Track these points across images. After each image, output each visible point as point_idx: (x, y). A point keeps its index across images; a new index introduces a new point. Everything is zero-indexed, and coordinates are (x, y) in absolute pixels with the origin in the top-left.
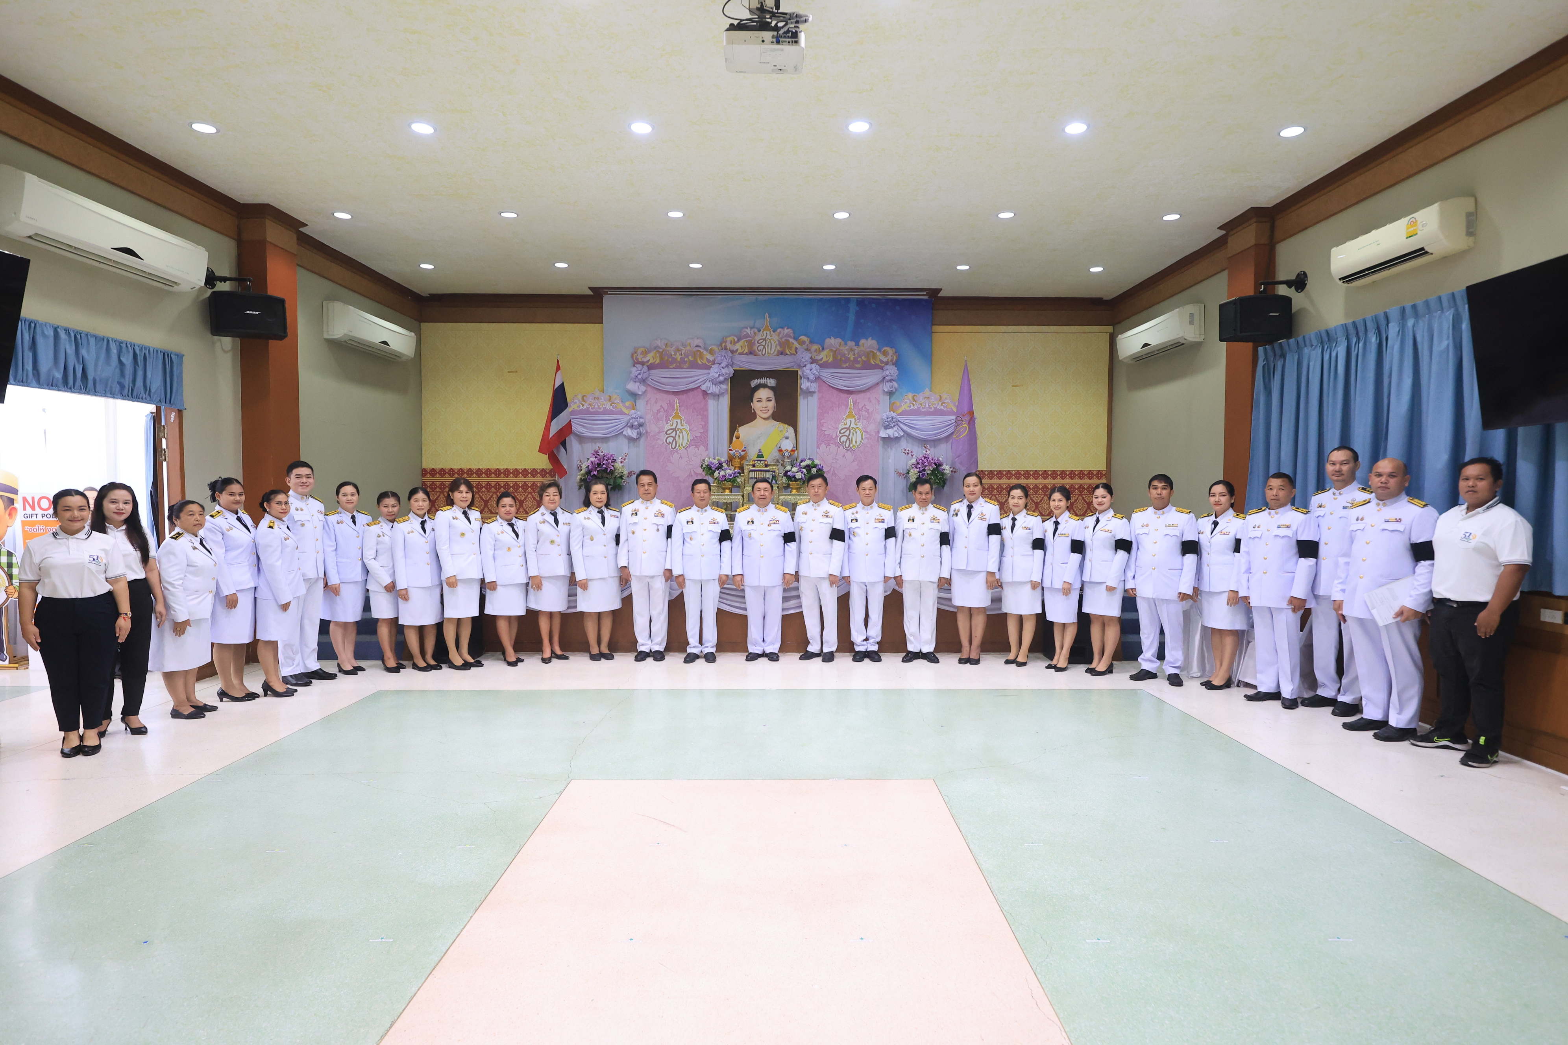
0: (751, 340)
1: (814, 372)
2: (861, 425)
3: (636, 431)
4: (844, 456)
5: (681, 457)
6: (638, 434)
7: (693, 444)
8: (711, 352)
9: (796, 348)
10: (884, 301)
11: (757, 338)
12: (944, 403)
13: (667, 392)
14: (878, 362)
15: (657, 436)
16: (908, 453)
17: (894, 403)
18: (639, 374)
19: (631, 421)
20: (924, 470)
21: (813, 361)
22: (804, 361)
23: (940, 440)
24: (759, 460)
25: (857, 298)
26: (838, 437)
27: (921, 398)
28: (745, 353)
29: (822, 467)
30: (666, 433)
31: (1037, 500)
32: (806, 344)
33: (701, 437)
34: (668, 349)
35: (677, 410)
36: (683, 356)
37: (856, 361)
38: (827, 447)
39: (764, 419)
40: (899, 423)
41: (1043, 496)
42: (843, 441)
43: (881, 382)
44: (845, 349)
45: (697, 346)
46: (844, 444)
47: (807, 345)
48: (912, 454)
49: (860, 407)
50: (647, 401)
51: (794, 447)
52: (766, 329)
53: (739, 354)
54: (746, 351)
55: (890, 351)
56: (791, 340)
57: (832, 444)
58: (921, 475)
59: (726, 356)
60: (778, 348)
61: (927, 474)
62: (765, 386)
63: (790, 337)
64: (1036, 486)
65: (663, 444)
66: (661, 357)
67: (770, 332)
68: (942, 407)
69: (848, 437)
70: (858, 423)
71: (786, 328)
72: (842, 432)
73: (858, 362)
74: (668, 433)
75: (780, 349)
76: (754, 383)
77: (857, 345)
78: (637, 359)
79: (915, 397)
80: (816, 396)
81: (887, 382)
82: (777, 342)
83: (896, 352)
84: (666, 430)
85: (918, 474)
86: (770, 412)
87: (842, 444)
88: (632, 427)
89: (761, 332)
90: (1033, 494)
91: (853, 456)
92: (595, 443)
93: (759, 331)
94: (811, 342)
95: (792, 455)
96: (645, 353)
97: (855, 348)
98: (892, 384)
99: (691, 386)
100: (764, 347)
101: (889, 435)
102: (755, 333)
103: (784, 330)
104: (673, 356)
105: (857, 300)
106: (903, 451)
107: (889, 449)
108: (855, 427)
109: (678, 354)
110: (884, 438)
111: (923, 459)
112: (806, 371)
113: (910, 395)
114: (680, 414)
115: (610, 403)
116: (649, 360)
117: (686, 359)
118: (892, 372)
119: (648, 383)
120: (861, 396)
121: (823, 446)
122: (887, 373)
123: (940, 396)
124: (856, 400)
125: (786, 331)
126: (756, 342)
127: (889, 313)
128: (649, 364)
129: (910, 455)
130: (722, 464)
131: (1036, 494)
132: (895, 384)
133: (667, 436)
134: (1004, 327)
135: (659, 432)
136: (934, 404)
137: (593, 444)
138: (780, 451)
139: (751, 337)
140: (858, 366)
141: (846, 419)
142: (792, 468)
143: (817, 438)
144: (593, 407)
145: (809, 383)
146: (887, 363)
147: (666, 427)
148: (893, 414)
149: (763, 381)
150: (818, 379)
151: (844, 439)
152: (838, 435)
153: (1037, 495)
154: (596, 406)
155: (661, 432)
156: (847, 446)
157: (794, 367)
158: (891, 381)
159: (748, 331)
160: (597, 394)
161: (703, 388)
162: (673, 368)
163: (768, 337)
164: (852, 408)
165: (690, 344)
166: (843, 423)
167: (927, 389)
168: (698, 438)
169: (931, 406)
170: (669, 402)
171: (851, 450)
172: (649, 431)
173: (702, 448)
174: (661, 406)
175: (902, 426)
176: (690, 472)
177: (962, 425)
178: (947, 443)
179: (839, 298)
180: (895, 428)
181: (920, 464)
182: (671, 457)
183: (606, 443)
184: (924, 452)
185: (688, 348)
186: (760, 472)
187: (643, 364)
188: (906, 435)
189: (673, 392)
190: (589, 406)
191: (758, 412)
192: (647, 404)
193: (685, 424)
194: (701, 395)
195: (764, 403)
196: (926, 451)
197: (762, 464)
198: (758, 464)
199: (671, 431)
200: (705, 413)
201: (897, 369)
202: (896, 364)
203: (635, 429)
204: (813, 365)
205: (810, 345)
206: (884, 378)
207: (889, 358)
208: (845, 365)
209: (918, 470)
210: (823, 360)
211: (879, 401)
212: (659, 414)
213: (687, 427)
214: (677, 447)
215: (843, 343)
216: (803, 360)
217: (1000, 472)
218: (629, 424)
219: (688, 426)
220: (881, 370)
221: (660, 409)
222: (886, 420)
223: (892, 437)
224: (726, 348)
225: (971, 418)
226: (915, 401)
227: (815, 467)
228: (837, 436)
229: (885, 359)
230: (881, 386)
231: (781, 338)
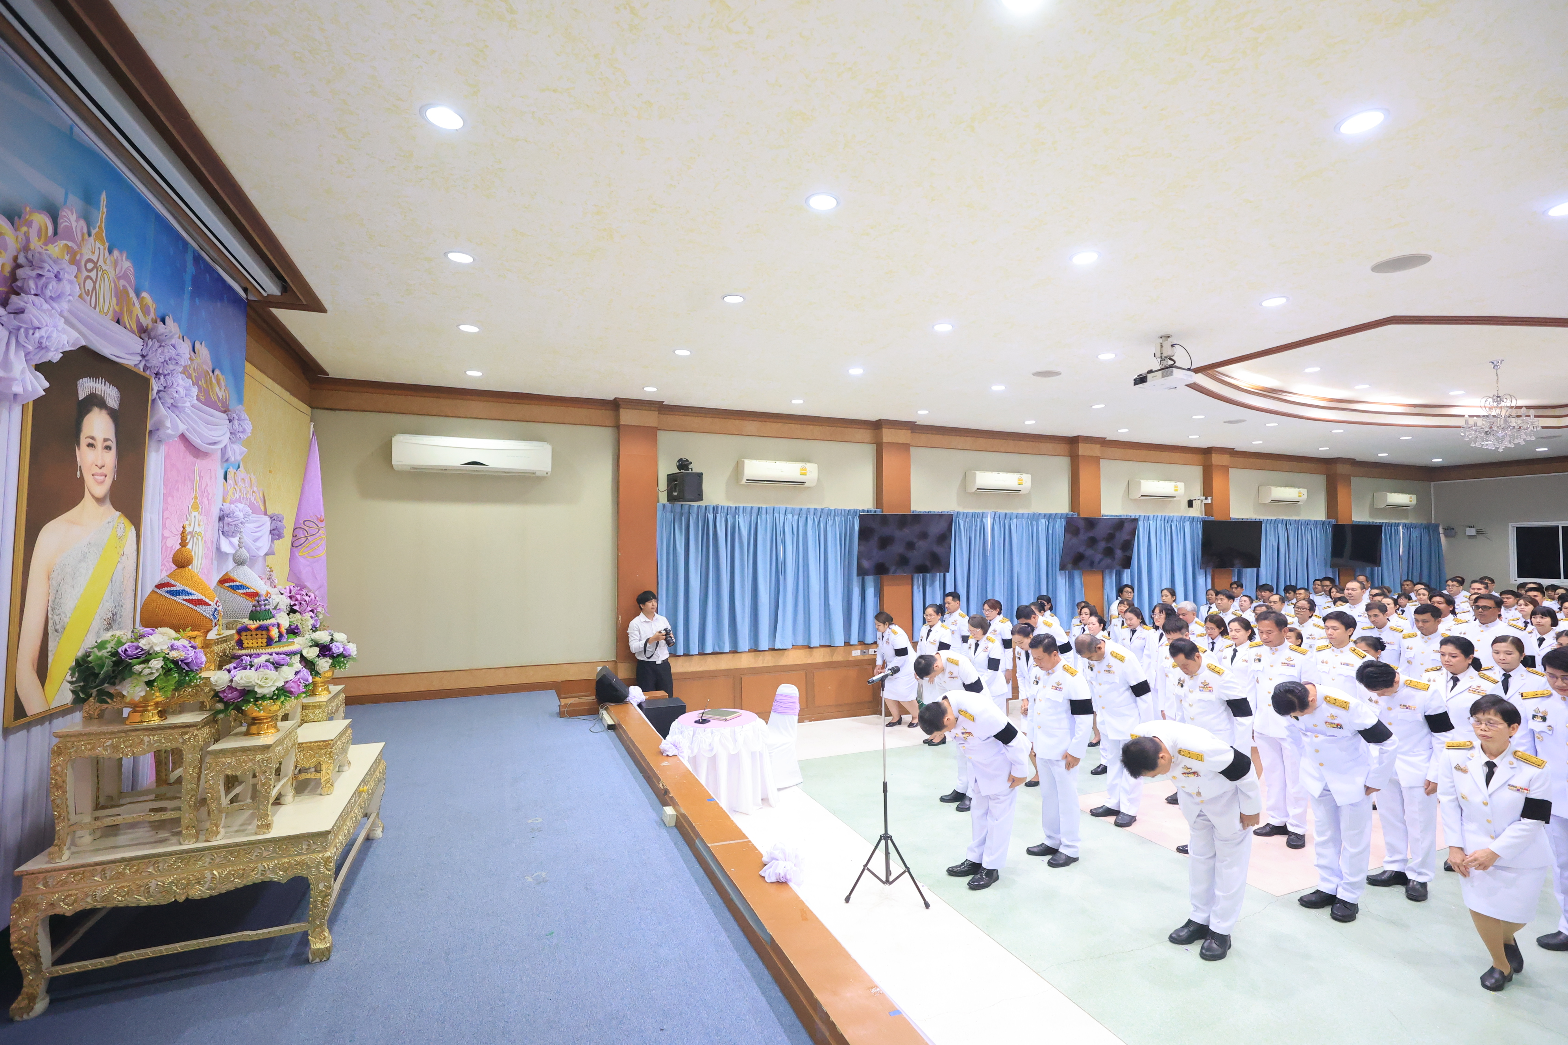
0: (77, 253)
2: (203, 527)
9: (138, 320)
11: (87, 252)
14: (216, 398)
17: (224, 485)
25: (193, 247)
32: (150, 317)
39: (97, 500)
49: (203, 488)
52: (100, 236)
55: (222, 379)
56: (132, 294)
60: (114, 301)
62: (101, 404)
63: (130, 282)
67: (104, 249)
70: (201, 523)
71: (125, 255)
75: (117, 308)
76: (84, 388)
77: (194, 350)
81: (234, 442)
82: (113, 285)
83: (226, 385)
86: (108, 483)
93: (89, 234)
98: (242, 449)
100: (95, 283)
102: (83, 237)
103: (122, 259)
105: (194, 253)
108: (198, 530)
120: (205, 463)
123: (251, 479)
124: (201, 471)
125: (126, 263)
126: (83, 263)
140: (202, 398)
141: (191, 512)
146: (224, 404)
149: (99, 387)
158: (239, 441)
159: (73, 219)
163: (102, 262)
164: (197, 488)
166: (189, 522)
195: (99, 454)
204: (186, 379)
206: (232, 433)
207: (223, 392)
220: (226, 417)
224: (27, 245)
231: (119, 278)
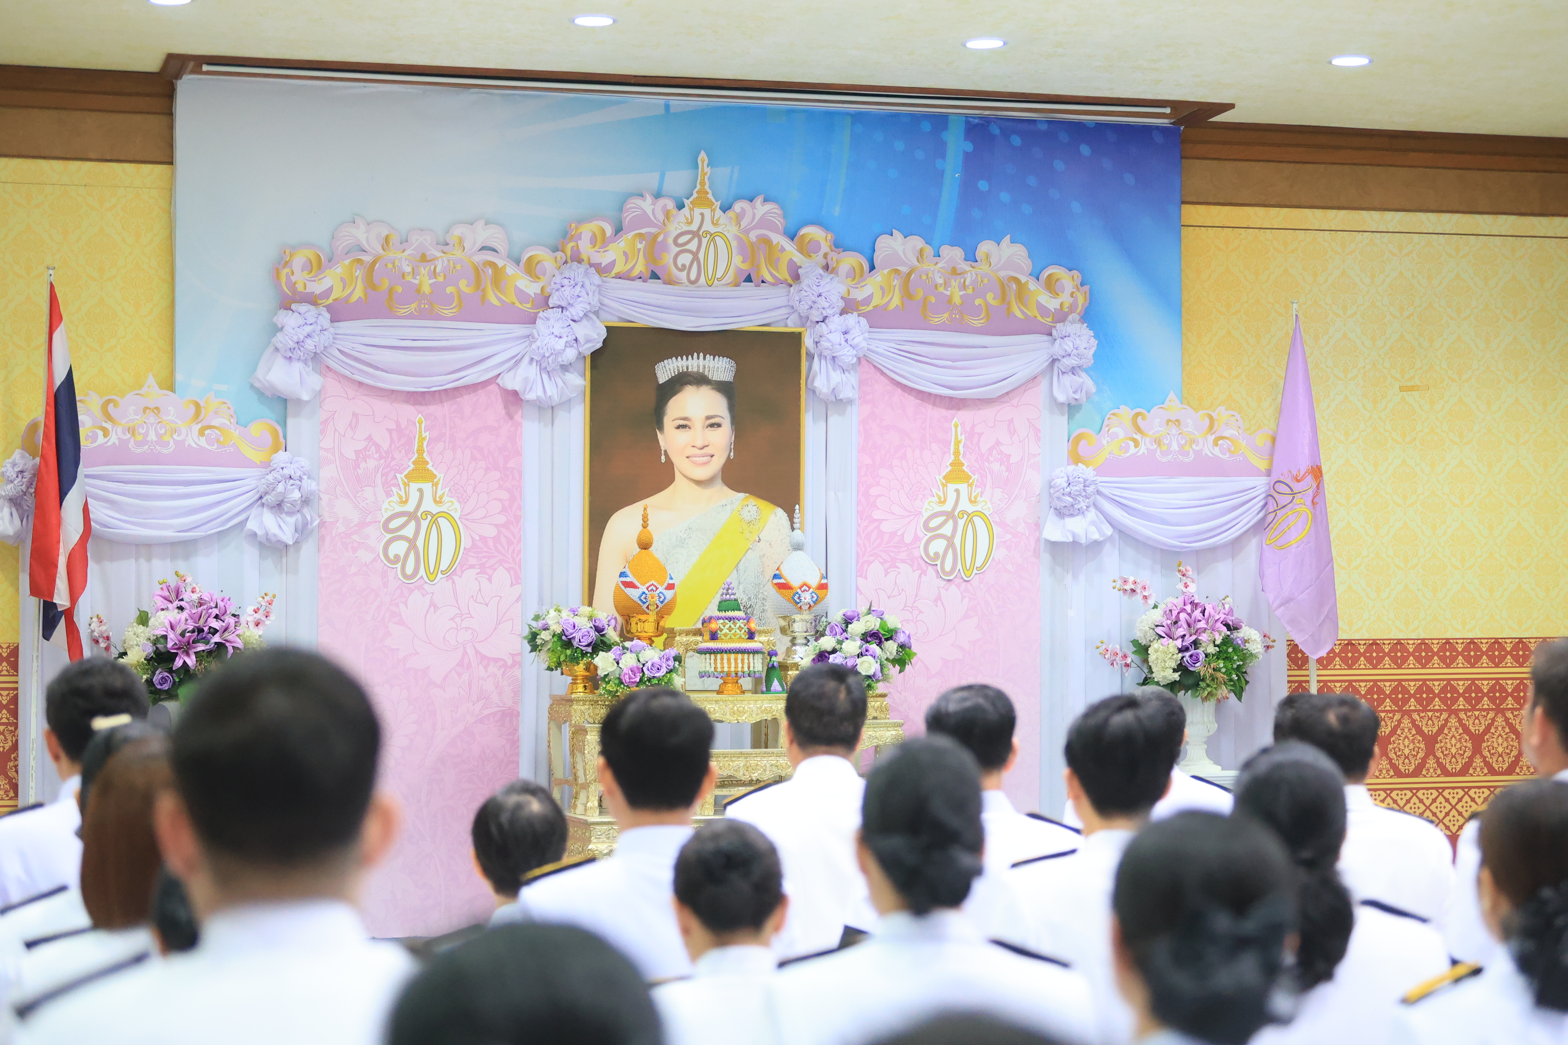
0: (656, 236)
1: (856, 341)
2: (989, 505)
3: (291, 520)
4: (938, 598)
5: (433, 605)
6: (296, 531)
7: (472, 561)
8: (531, 269)
9: (791, 264)
10: (1043, 127)
11: (675, 227)
12: (1222, 438)
13: (392, 395)
14: (1033, 312)
15: (355, 537)
16: (1133, 591)
17: (1079, 438)
18: (309, 336)
19: (280, 488)
20: (1196, 644)
21: (849, 307)
22: (826, 305)
23: (1213, 549)
24: (730, 619)
25: (967, 116)
26: (920, 540)
27: (1154, 421)
28: (636, 272)
29: (909, 637)
30: (386, 529)
31: (1477, 728)
32: (821, 253)
33: (496, 539)
34: (390, 255)
35: (420, 451)
36: (441, 279)
37: (967, 307)
38: (887, 573)
39: (699, 483)
40: (1098, 497)
41: (1491, 715)
42: (937, 554)
43: (1043, 373)
44: (935, 271)
45: (483, 248)
46: (938, 562)
47: (825, 256)
48: (1146, 594)
49: (984, 449)
50: (325, 423)
51: (822, 577)
52: (702, 201)
53: (619, 276)
54: (640, 267)
55: (1067, 279)
56: (779, 239)
57: (903, 561)
58: (1187, 658)
59: (587, 283)
60: (737, 260)
61: (1207, 655)
62: (700, 380)
63: (773, 228)
64: (1473, 686)
65: (375, 560)
66: (371, 284)
67: (713, 211)
68: (1217, 451)
69: (950, 540)
70: (979, 498)
71: (759, 201)
72: (933, 524)
73: (975, 311)
74: (393, 524)
75: (744, 266)
76: (666, 370)
77: (971, 257)
78: (292, 286)
79: (1139, 419)
80: (854, 414)
81: (1063, 373)
82: (734, 244)
83: (1082, 284)
84: (386, 515)
85: (1180, 655)
86: (718, 463)
87: (933, 562)
88: (278, 507)
89: (686, 211)
90: (1466, 711)
91: (966, 600)
92: (149, 559)
93: (680, 206)
94: (838, 246)
95: (823, 598)
96: (317, 266)
97: (965, 266)
98: (1080, 380)
99: (473, 376)
100: (695, 255)
101: (1074, 535)
102: (667, 214)
103: (754, 208)
104: (409, 278)
105: (968, 123)
106: (1119, 584)
107: (1069, 577)
108: (970, 509)
109: (424, 271)
110: (1055, 547)
111: (1188, 608)
112: (830, 336)
113: (1126, 413)
114: (430, 467)
115: (196, 428)
116: (330, 290)
117: (449, 290)
118: (1082, 343)
119: (331, 363)
120: (987, 413)
121: (875, 569)
122: (1068, 345)
123: (1211, 418)
124: (973, 426)
125: (761, 209)
126: (670, 241)
127: (1059, 165)
128: (330, 301)
129: (1138, 598)
130: (603, 630)
131: (1474, 709)
132: (1086, 380)
133: (389, 536)
134: (1376, 215)
135: (362, 525)
136: (1193, 441)
137: (142, 561)
138: (784, 587)
139: (650, 224)
140: (977, 323)
141: (944, 485)
142: (840, 642)
143: (858, 544)
144: (139, 438)
145: (838, 372)
146: (1061, 317)
147: (385, 506)
148: (1086, 472)
149: (694, 364)
150: (862, 360)
151: (938, 546)
152: (920, 535)
153: (1477, 713)
154: (152, 436)
155: (370, 523)
156: (948, 566)
157: (789, 322)
158: (1073, 370)
159: (647, 205)
160: (154, 394)
161: (511, 382)
162: (411, 317)
163: (708, 226)
164: (961, 450)
165: (461, 241)
166: (935, 499)
167: (1172, 396)
168: (490, 542)
169: (1187, 448)
170: (395, 427)
171: (958, 581)
172: (332, 520)
173: (501, 575)
174: (369, 438)
175: (1108, 507)
176: (465, 653)
177: (1291, 509)
178: (1233, 558)
179: (913, 116)
180: (1092, 514)
181: (1185, 626)
182: (402, 606)
183: (187, 557)
184: (1181, 586)
185: (458, 253)
186: (740, 656)
187: (312, 300)
188: (1116, 536)
189: (409, 393)
190: (129, 436)
191: (679, 462)
192: (323, 432)
193: (446, 499)
194: (499, 406)
195: (698, 434)
196: (1186, 586)
197: (740, 628)
198: (725, 631)
199: (403, 520)
200: (511, 464)
201: (1096, 336)
202: (1089, 317)
203: (290, 514)
204: (851, 319)
205: (834, 256)
206: (1054, 361)
207: (1065, 298)
208: (936, 320)
209: (1179, 643)
210: (873, 303)
211: (1039, 431)
212: (363, 465)
213: (453, 507)
214: (422, 572)
215: (929, 250)
216: (822, 302)
217: (1374, 644)
218: (268, 498)
219: (457, 505)
220: (1046, 338)
221: (365, 449)
222: (1068, 490)
223: (1083, 541)
224: (577, 258)
225: (1318, 487)
226: (1138, 430)
227: (890, 638)
228: (917, 539)
229: (1052, 304)
230: (1044, 384)
231: (747, 232)
